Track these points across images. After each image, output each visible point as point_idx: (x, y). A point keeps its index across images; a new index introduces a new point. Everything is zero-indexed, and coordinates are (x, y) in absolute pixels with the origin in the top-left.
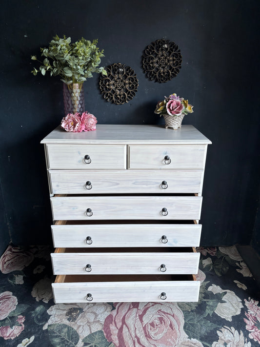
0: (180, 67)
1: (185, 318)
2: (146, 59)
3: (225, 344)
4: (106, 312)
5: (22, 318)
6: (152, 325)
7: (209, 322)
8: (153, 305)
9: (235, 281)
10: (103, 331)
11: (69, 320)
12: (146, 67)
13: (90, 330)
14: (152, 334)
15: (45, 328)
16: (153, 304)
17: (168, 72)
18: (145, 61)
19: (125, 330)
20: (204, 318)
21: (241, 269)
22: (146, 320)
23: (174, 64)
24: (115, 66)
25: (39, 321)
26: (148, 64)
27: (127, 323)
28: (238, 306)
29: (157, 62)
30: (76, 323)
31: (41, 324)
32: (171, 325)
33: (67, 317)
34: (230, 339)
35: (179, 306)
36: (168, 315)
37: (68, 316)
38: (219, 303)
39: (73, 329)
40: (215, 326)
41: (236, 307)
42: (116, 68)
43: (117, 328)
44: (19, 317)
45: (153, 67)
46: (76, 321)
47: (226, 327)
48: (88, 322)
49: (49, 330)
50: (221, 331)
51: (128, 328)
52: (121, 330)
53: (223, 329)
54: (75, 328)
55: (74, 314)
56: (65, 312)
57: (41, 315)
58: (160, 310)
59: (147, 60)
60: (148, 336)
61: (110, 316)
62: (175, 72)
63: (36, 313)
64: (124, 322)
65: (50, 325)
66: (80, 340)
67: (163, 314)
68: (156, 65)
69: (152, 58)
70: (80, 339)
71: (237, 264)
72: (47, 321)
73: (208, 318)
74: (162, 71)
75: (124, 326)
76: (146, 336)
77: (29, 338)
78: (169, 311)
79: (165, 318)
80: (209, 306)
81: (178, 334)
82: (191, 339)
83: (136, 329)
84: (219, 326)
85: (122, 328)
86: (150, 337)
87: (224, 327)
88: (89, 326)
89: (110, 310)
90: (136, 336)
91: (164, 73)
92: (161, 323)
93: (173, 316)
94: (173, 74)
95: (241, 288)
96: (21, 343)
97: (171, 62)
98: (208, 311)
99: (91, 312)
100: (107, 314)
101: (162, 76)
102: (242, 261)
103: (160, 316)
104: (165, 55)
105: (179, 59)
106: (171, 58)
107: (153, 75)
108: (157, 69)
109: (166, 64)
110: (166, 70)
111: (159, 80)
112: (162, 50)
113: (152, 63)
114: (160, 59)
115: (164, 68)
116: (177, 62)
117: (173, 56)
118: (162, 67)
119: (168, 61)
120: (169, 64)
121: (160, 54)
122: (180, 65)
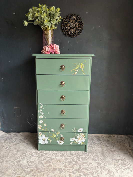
0: (82, 29)
2: (63, 24)
12: (63, 28)
17: (76, 31)
18: (63, 25)
23: (79, 27)
26: (65, 27)
29: (70, 26)
45: (67, 29)
59: (64, 25)
62: (80, 32)
68: (69, 28)
69: (67, 24)
74: (72, 30)
91: (73, 32)
94: (78, 32)
97: (77, 26)
101: (72, 34)
104: (74, 22)
105: (82, 24)
106: (77, 24)
107: (67, 33)
108: (69, 30)
109: (74, 27)
110: (74, 30)
111: (71, 35)
112: (72, 19)
113: (67, 26)
114: (71, 24)
115: (73, 29)
116: (80, 26)
117: (78, 23)
118: (72, 29)
119: (76, 25)
120: (76, 27)
121: (71, 21)
122: (82, 27)
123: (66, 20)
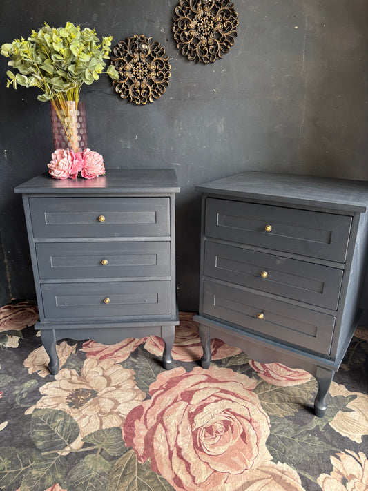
0: (235, 34)
1: (273, 426)
2: (177, 23)
3: (344, 481)
4: (133, 401)
6: (210, 430)
7: (317, 439)
8: (216, 401)
10: (122, 428)
11: (70, 405)
12: (178, 37)
13: (101, 424)
14: (206, 444)
15: (27, 413)
16: (217, 399)
17: (215, 44)
18: (177, 27)
19: (160, 435)
20: (308, 432)
22: (199, 421)
23: (224, 29)
24: (136, 39)
26: (181, 31)
27: (165, 421)
29: (196, 28)
30: (80, 412)
31: (23, 406)
32: (244, 436)
33: (68, 401)
34: (354, 473)
35: (265, 408)
36: (242, 419)
37: (71, 399)
38: (340, 412)
39: (72, 418)
40: (327, 447)
42: (137, 42)
43: (147, 427)
45: (190, 37)
46: (80, 409)
47: (349, 452)
48: (101, 412)
49: (33, 416)
50: (338, 458)
51: (166, 430)
52: (152, 431)
53: (343, 455)
54: (76, 419)
55: (81, 398)
56: (67, 393)
57: (28, 393)
58: (228, 410)
59: (180, 25)
60: (197, 447)
61: (140, 408)
62: (228, 43)
63: (23, 389)
64: (160, 420)
65: (38, 409)
66: (80, 438)
67: (233, 416)
68: (194, 33)
69: (188, 22)
70: (80, 436)
72: (34, 402)
73: (316, 432)
74: (204, 41)
75: (160, 426)
76: (195, 444)
78: (244, 413)
79: (235, 422)
81: (255, 450)
82: (276, 463)
83: (178, 432)
84: (335, 449)
85: (154, 429)
86: (201, 450)
87: (345, 452)
88: (100, 418)
89: (142, 399)
90: (176, 444)
91: (208, 46)
92: (227, 429)
93: (250, 421)
94: (223, 46)
97: (220, 26)
98: (317, 422)
99: (109, 398)
100: (136, 404)
101: (205, 52)
103: (225, 419)
104: (209, 14)
105: (233, 20)
106: (219, 19)
107: (190, 51)
108: (197, 40)
109: (211, 30)
110: (211, 41)
111: (201, 58)
112: (203, 5)
113: (188, 30)
114: (200, 22)
115: (207, 36)
116: (229, 25)
117: (222, 14)
118: (205, 36)
119: (215, 24)
120: (215, 29)
121: (200, 12)
122: (235, 29)
123: (183, 8)
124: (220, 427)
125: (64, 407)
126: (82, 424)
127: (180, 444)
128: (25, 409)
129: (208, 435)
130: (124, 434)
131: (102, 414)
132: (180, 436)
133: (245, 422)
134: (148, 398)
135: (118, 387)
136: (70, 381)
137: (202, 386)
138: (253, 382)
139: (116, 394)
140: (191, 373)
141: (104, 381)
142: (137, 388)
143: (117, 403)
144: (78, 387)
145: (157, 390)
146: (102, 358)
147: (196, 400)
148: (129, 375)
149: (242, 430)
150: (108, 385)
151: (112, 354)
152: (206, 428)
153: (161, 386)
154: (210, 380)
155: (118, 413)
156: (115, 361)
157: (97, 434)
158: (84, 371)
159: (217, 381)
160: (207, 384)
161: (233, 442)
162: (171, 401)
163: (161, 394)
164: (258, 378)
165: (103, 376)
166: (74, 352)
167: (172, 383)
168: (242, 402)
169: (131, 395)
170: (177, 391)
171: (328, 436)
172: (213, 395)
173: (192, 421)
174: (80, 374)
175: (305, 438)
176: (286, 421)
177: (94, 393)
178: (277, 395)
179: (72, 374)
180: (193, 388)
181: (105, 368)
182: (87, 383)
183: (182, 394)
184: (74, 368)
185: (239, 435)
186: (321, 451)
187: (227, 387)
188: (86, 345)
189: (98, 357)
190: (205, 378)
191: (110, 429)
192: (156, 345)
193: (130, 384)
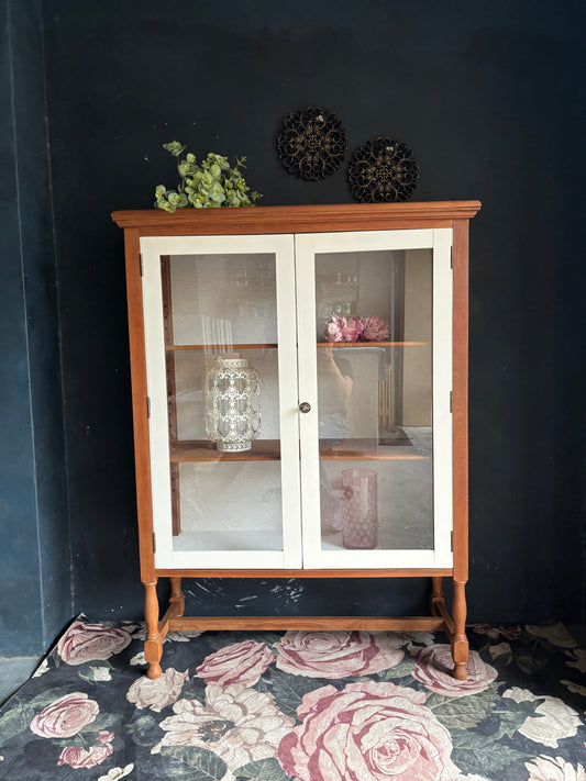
1: (455, 739)
4: (283, 729)
5: (107, 736)
6: (382, 750)
7: (507, 747)
8: (382, 719)
9: (563, 682)
10: (278, 758)
11: (204, 739)
13: (251, 757)
14: (382, 764)
15: (155, 750)
16: (383, 717)
19: (323, 758)
20: (495, 741)
21: (576, 661)
22: (368, 743)
25: (144, 740)
27: (327, 746)
28: (571, 722)
30: (219, 745)
31: (146, 745)
32: (423, 753)
33: (200, 735)
34: (554, 777)
35: (442, 722)
36: (417, 736)
37: (202, 733)
38: (529, 718)
39: (213, 753)
40: (519, 755)
41: (567, 724)
43: (307, 754)
44: (101, 733)
46: (218, 742)
47: (545, 757)
48: (245, 743)
49: (163, 755)
50: (534, 763)
51: (331, 756)
52: (315, 758)
53: (538, 761)
54: (218, 753)
55: (216, 731)
56: (197, 727)
57: (147, 731)
58: (399, 728)
60: (373, 769)
61: (292, 735)
63: (137, 727)
64: (320, 744)
65: (166, 747)
66: (230, 772)
67: (406, 734)
70: (229, 770)
71: (567, 653)
72: (158, 740)
73: (505, 741)
75: (322, 751)
76: (370, 768)
77: (123, 767)
78: (418, 729)
79: (410, 740)
80: (506, 721)
81: (439, 764)
82: (466, 775)
83: (346, 756)
84: (529, 756)
85: (316, 755)
86: (378, 771)
87: (540, 757)
88: (247, 750)
89: (291, 725)
90: (347, 769)
92: (402, 749)
93: (428, 738)
95: (578, 694)
96: (107, 774)
98: (504, 731)
99: (251, 728)
100: (285, 731)
102: (577, 648)
103: (398, 737)
124: (394, 747)
125: (197, 742)
126: (226, 759)
127: (352, 767)
128: (149, 749)
129: (380, 755)
130: (282, 764)
131: (247, 746)
132: (349, 759)
133: (422, 739)
134: (299, 722)
135: (258, 715)
136: (194, 713)
137: (361, 704)
138: (421, 696)
139: (257, 723)
140: (344, 691)
141: (239, 710)
142: (281, 713)
143: (262, 734)
144: (206, 719)
145: (307, 714)
146: (227, 683)
147: (358, 720)
148: (267, 700)
149: (420, 748)
150: (245, 713)
151: (238, 678)
152: (378, 750)
153: (311, 709)
154: (369, 697)
155: (267, 743)
156: (245, 685)
157: (249, 767)
158: (209, 701)
159: (377, 698)
160: (367, 702)
161: (412, 761)
162: (329, 724)
163: (314, 717)
164: (427, 691)
165: (235, 703)
166: (188, 679)
167: (323, 704)
168: (414, 719)
169: (276, 722)
170: (332, 712)
171: (518, 743)
172: (377, 713)
173: (358, 743)
174: (204, 704)
175: (495, 748)
176: (468, 733)
177: (231, 725)
178: (454, 708)
179: (194, 705)
180: (350, 708)
181: (234, 695)
182: (218, 714)
183: (338, 715)
184: (195, 698)
185: (418, 753)
186: (514, 759)
187: (391, 703)
188: (201, 670)
189: (221, 682)
190: (362, 695)
191: (262, 761)
192: (290, 663)
193: (272, 710)
